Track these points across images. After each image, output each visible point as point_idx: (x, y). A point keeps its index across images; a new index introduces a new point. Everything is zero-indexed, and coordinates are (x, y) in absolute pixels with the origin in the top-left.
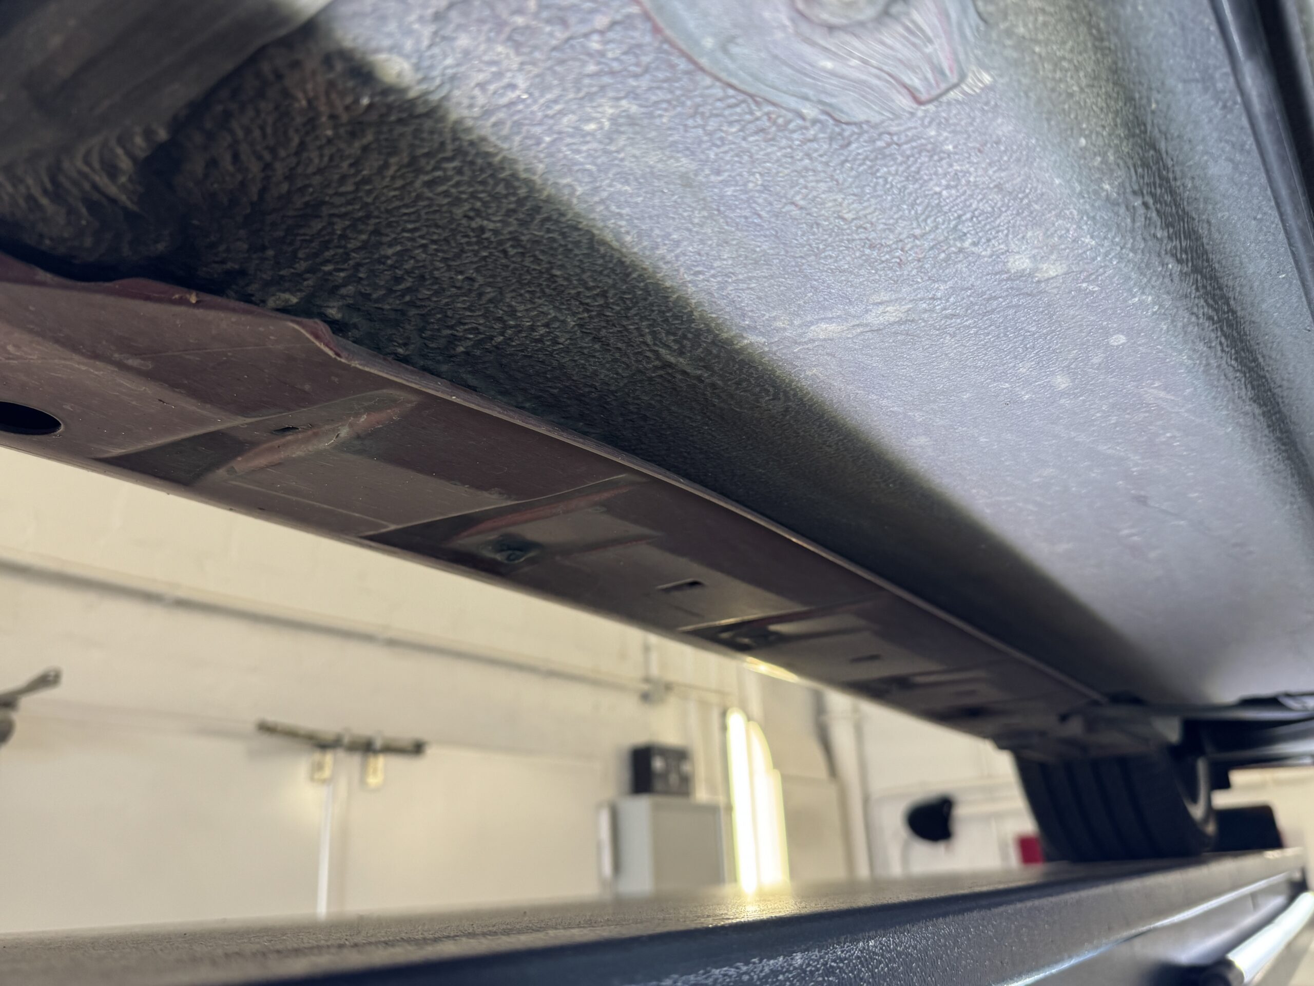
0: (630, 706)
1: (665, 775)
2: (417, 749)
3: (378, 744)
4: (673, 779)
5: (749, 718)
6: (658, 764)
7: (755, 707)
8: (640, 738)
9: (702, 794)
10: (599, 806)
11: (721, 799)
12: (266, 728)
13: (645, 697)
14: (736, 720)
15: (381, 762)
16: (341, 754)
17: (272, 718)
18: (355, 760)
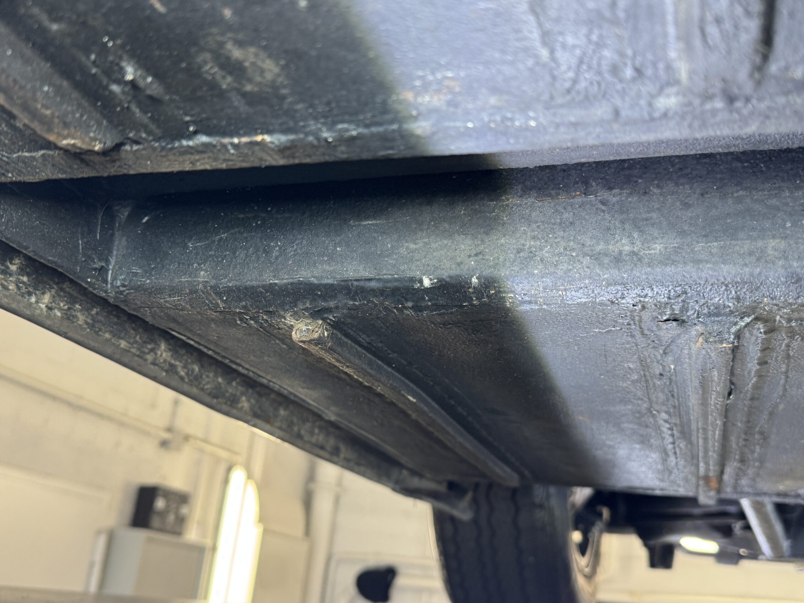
1: (163, 514)
4: (171, 518)
5: (250, 476)
6: (160, 503)
8: (150, 480)
9: (191, 535)
10: (99, 532)
11: (208, 542)
13: (165, 444)
14: (238, 476)
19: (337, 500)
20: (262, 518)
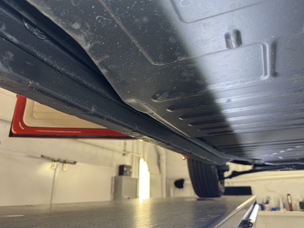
0: (120, 156)
1: (126, 171)
2: (75, 163)
3: (67, 162)
4: (128, 172)
5: (144, 160)
6: (125, 169)
7: (146, 158)
8: (122, 163)
9: (133, 176)
10: (112, 178)
11: (137, 177)
12: (42, 156)
13: (124, 154)
14: (142, 160)
15: (66, 165)
16: (58, 163)
17: (44, 154)
18: (61, 164)
19: (167, 164)
20: (149, 170)
